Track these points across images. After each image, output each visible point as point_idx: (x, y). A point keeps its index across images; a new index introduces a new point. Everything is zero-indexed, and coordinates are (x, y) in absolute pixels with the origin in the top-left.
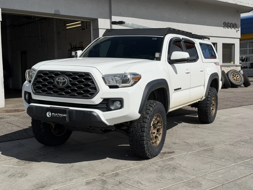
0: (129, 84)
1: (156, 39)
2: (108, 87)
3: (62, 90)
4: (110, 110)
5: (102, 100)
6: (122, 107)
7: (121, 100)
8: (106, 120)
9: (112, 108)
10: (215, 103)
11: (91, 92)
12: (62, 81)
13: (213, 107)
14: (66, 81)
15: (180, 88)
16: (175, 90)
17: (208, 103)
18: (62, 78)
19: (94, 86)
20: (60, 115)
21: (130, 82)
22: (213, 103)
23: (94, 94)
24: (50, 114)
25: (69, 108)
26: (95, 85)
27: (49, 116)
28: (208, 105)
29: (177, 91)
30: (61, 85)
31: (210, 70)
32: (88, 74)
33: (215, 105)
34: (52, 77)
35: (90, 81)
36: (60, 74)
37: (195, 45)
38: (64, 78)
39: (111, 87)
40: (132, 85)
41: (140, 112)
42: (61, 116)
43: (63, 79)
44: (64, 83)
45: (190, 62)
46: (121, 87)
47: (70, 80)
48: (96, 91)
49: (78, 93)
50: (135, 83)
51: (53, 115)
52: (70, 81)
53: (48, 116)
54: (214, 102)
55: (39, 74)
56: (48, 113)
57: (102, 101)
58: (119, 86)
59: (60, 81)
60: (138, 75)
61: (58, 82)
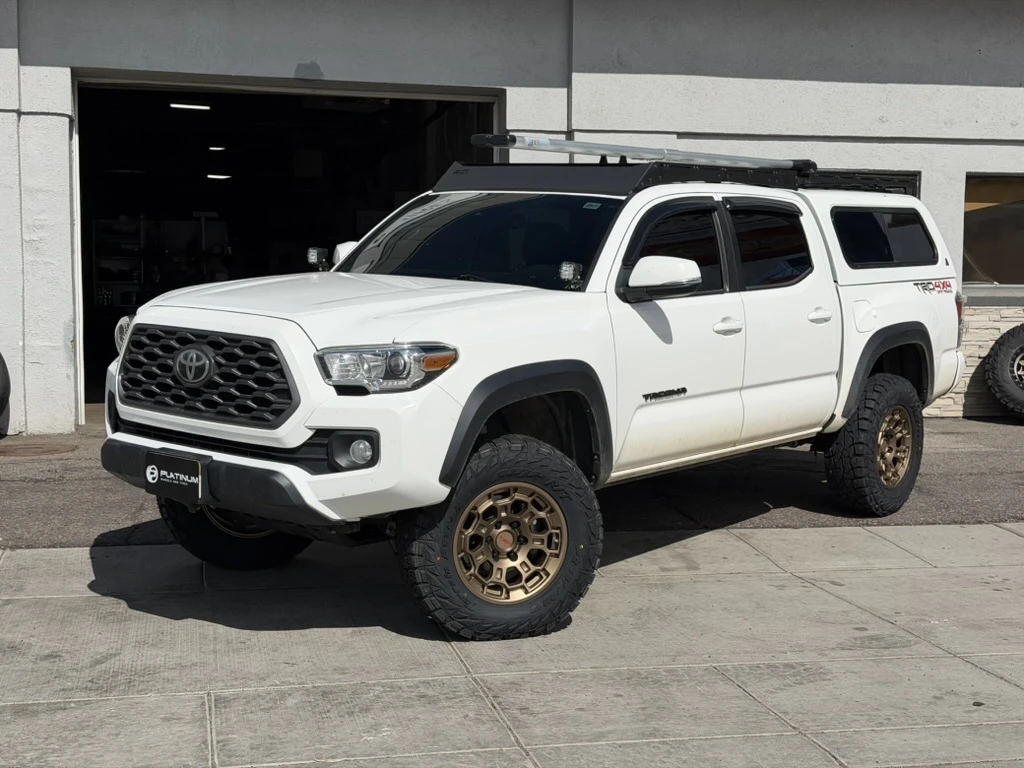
0: (405, 382)
1: (596, 206)
2: (333, 389)
3: (195, 392)
4: (335, 468)
5: (311, 433)
6: (373, 461)
7: (372, 437)
8: (322, 502)
9: (342, 462)
10: (908, 434)
11: (274, 406)
12: (195, 364)
13: (897, 452)
14: (204, 365)
15: (684, 390)
16: (646, 397)
17: (862, 440)
18: (193, 354)
19: (284, 386)
20: (182, 477)
21: (409, 374)
22: (899, 435)
23: (283, 411)
24: (156, 472)
25: (211, 457)
26: (287, 383)
27: (154, 479)
28: (861, 447)
29: (664, 399)
30: (190, 376)
31: (874, 313)
32: (267, 345)
33: (909, 443)
34: (169, 349)
35: (275, 368)
36: (191, 342)
37: (802, 219)
38: (199, 353)
39: (343, 390)
40: (416, 386)
41: (444, 479)
42: (184, 481)
43: (199, 359)
44: (200, 370)
45: (750, 290)
46: (375, 392)
47: (217, 363)
48: (290, 404)
49: (239, 408)
50: (429, 377)
51: (164, 477)
52: (219, 365)
53: (150, 478)
54: (901, 432)
55: (136, 337)
56: (149, 470)
57: (310, 438)
58: (371, 389)
59: (188, 363)
60: (444, 348)
61: (182, 366)
